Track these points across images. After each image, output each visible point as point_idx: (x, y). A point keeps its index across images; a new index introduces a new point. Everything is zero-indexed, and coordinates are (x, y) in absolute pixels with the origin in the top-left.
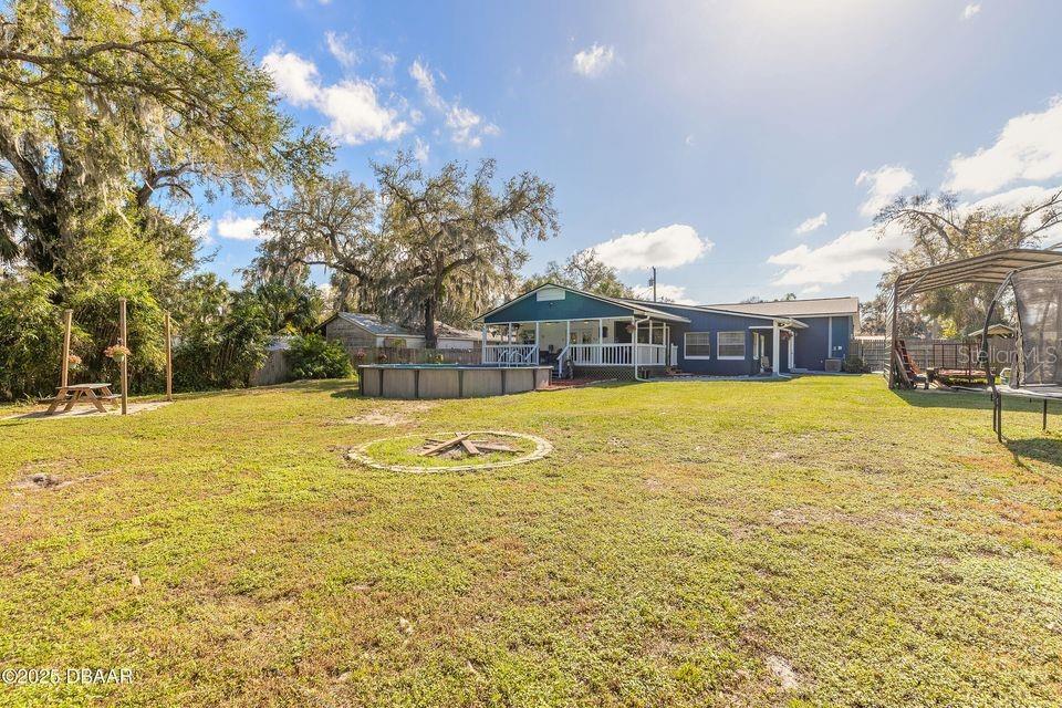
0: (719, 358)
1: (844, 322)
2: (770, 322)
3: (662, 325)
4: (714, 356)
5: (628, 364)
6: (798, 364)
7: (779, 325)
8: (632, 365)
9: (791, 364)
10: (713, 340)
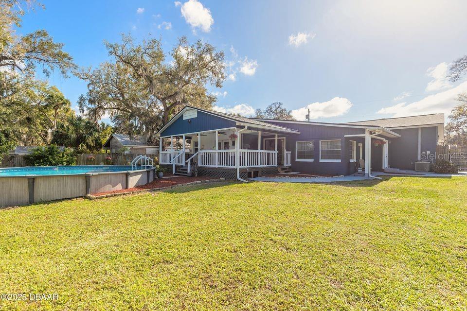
0: (321, 161)
1: (432, 131)
2: (363, 131)
3: (274, 136)
4: (317, 159)
5: (233, 167)
6: (392, 164)
7: (371, 133)
8: (235, 167)
9: (385, 165)
10: (316, 146)
